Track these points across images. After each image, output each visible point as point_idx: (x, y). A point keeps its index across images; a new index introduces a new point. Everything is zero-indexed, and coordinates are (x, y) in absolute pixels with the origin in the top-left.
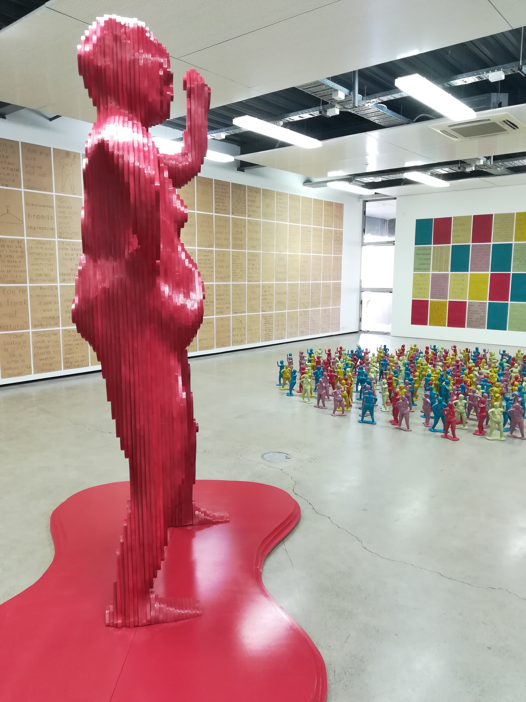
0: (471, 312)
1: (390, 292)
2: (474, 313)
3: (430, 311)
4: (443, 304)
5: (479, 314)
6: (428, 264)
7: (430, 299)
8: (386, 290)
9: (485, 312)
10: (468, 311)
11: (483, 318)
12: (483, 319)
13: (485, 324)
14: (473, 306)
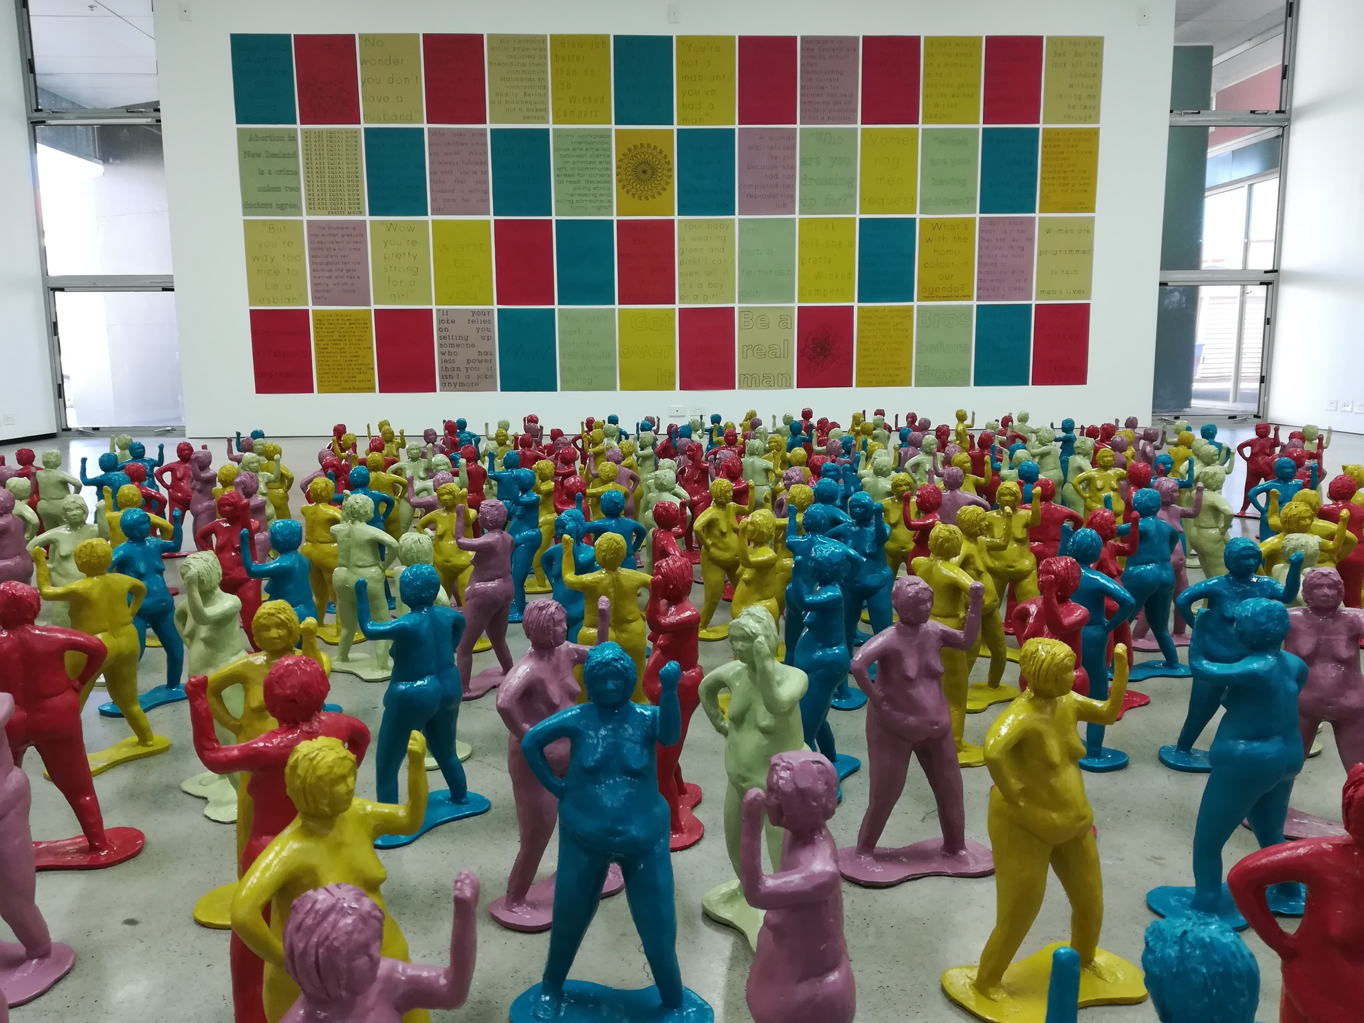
0: (447, 342)
1: (164, 289)
2: (458, 345)
3: (317, 344)
4: (358, 321)
5: (473, 346)
6: (291, 189)
7: (311, 307)
8: (147, 282)
9: (490, 338)
10: (440, 338)
11: (488, 357)
12: (486, 361)
13: (493, 377)
14: (453, 321)
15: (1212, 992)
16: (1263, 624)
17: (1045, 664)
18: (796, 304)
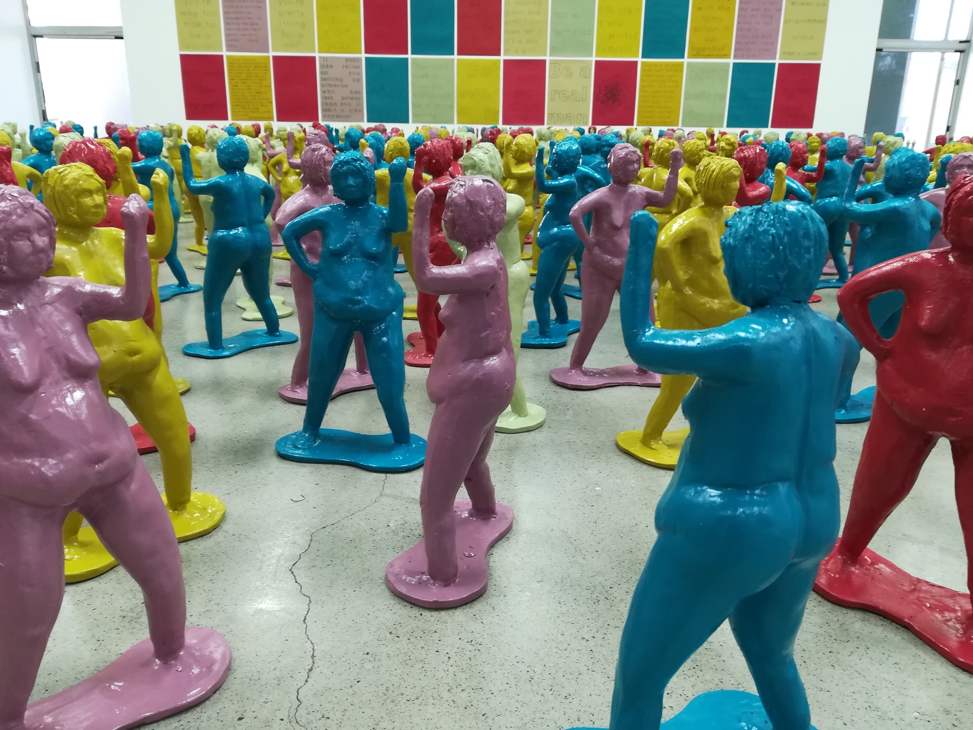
0: (327, 82)
1: (117, 38)
2: (335, 86)
3: (230, 83)
4: (261, 64)
5: (346, 86)
7: (225, 53)
8: (103, 32)
9: (359, 80)
10: (322, 79)
11: (357, 95)
12: (356, 98)
13: (361, 111)
14: (331, 67)
15: (779, 249)
16: (907, 170)
17: (715, 173)
18: (594, 59)
